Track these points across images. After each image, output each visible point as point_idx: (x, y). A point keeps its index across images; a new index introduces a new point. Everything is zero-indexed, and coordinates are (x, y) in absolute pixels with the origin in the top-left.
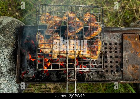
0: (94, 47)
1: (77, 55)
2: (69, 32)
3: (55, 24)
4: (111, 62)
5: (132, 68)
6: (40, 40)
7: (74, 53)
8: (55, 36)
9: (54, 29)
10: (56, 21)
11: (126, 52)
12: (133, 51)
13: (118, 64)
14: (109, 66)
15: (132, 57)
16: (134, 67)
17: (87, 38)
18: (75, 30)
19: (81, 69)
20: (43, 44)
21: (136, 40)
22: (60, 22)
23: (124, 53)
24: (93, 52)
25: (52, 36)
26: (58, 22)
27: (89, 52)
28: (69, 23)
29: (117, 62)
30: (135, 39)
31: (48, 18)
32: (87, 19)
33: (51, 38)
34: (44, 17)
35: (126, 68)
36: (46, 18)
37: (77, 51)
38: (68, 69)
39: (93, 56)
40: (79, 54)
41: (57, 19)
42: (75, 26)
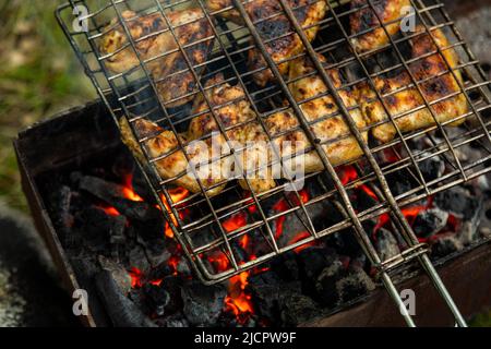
0: (425, 64)
1: (364, 136)
2: (270, 50)
3: (188, 41)
6: (151, 143)
7: (346, 128)
8: (217, 91)
9: (195, 62)
10: (183, 28)
17: (366, 45)
18: (293, 28)
19: (423, 191)
20: (174, 150)
22: (204, 24)
24: (434, 86)
25: (199, 98)
26: (197, 27)
27: (413, 98)
28: (250, 10)
31: (139, 31)
33: (203, 109)
34: (117, 34)
36: (133, 32)
37: (355, 117)
38: (359, 218)
39: (441, 107)
40: (372, 126)
41: (185, 18)
42: (285, 12)
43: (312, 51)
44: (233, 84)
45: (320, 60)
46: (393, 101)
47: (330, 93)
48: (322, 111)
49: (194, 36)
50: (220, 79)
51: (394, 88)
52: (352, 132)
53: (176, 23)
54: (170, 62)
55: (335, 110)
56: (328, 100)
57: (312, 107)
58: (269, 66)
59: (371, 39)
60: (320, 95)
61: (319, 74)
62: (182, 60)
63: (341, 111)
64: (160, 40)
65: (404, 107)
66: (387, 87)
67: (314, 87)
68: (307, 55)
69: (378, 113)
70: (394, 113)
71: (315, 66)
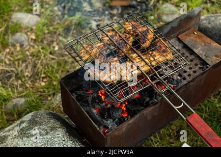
0: (161, 47)
1: (150, 64)
2: (122, 49)
4: (190, 68)
5: (217, 58)
8: (111, 59)
11: (197, 49)
12: (203, 44)
13: (199, 66)
14: (192, 73)
15: (207, 49)
16: (218, 57)
18: (126, 43)
21: (196, 33)
22: (104, 45)
23: (196, 51)
24: (164, 51)
26: (102, 46)
27: (159, 55)
28: (115, 40)
29: (196, 65)
30: (194, 34)
31: (89, 48)
32: (131, 28)
34: (83, 50)
35: (211, 61)
36: (87, 49)
37: (146, 60)
38: (153, 83)
39: (167, 56)
40: (151, 62)
41: (99, 45)
42: (123, 40)
43: (133, 48)
44: (115, 57)
45: (135, 49)
46: (155, 56)
47: (139, 56)
48: (138, 60)
49: (102, 48)
50: (111, 57)
51: (154, 53)
52: (146, 64)
53: (97, 46)
54: (97, 55)
55: (141, 59)
56: (139, 58)
57: (135, 60)
58: (123, 52)
59: (146, 44)
60: (137, 57)
61: (135, 52)
62: (101, 53)
63: (143, 60)
64: (94, 50)
65: (158, 57)
66: (152, 53)
67: (135, 55)
68: (131, 48)
69: (152, 59)
70: (156, 58)
71: (134, 51)
